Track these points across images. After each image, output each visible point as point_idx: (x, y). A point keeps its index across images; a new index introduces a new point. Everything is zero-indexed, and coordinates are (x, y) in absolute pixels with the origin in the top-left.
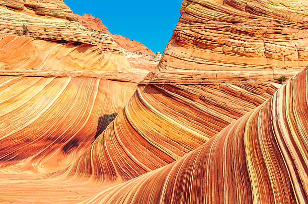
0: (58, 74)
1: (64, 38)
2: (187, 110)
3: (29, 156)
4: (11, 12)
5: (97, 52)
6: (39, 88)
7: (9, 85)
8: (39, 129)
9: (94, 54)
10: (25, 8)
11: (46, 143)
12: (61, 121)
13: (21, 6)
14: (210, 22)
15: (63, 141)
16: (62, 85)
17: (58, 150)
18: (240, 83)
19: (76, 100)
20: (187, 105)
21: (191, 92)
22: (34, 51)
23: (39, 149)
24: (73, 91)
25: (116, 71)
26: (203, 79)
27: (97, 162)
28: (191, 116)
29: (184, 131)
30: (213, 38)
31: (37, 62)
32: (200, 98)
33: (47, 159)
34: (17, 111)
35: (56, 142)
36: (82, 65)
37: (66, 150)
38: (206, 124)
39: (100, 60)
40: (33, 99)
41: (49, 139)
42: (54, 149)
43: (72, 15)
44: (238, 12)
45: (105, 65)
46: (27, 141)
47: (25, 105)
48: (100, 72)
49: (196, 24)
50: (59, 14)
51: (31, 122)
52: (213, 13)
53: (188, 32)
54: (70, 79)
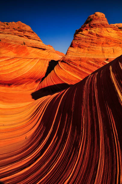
0: (34, 58)
1: (37, 47)
2: (75, 69)
3: (24, 83)
4: (20, 37)
5: (48, 52)
6: (28, 62)
7: (18, 61)
8: (27, 75)
9: (46, 53)
10: (24, 36)
11: (30, 80)
12: (35, 73)
13: (23, 36)
15: (36, 79)
16: (36, 61)
17: (34, 82)
18: (93, 60)
19: (40, 66)
22: (27, 51)
23: (26, 81)
24: (40, 64)
25: (54, 58)
26: (81, 59)
28: (76, 71)
29: (74, 77)
30: (84, 45)
31: (28, 54)
32: (79, 65)
33: (30, 85)
34: (20, 69)
35: (33, 80)
36: (43, 56)
37: (36, 82)
38: (81, 74)
39: (49, 54)
40: (26, 66)
41: (31, 78)
42: (32, 82)
43: (40, 40)
44: (93, 36)
45: (50, 56)
46: (24, 79)
47: (23, 67)
48: (48, 58)
49: (79, 41)
50: (36, 39)
51: (25, 73)
52: (85, 36)
53: (76, 43)
54: (38, 60)
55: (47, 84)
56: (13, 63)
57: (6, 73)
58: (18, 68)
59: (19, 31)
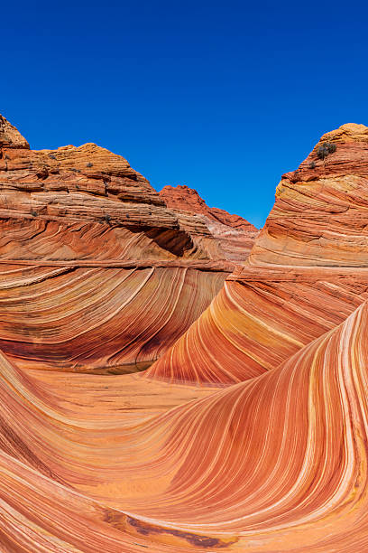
0: (139, 265)
2: (278, 311)
3: (106, 355)
4: (92, 197)
6: (119, 281)
7: (89, 276)
8: (117, 325)
11: (125, 341)
12: (143, 316)
14: (307, 211)
15: (144, 339)
16: (144, 277)
17: (138, 349)
18: (339, 280)
20: (279, 305)
21: (283, 289)
23: (116, 347)
26: (297, 276)
27: (177, 367)
28: (282, 317)
29: (274, 335)
30: (309, 229)
31: (117, 251)
32: (293, 298)
34: (96, 306)
35: (136, 340)
37: (146, 349)
38: (298, 327)
40: (112, 294)
41: (128, 337)
42: (132, 349)
44: (338, 200)
46: (105, 338)
47: (104, 299)
49: (292, 213)
50: (143, 198)
51: (109, 318)
52: (311, 201)
53: (282, 221)
54: (152, 270)
55: (188, 361)
56: (70, 286)
57: (52, 319)
58: (88, 303)
59: (89, 177)
